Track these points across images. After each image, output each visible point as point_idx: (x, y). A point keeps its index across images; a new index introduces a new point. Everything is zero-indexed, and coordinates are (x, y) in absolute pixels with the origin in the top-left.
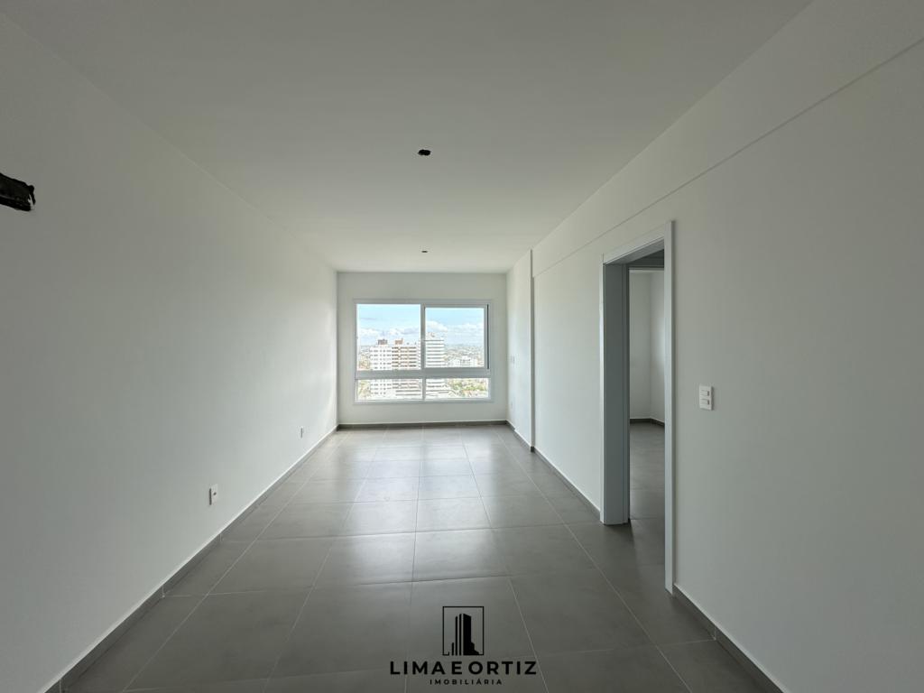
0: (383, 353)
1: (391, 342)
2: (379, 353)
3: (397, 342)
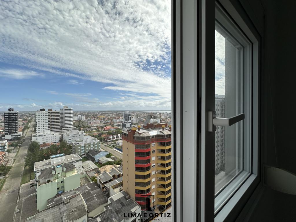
0: (43, 115)
1: (47, 110)
2: (41, 115)
3: (49, 110)
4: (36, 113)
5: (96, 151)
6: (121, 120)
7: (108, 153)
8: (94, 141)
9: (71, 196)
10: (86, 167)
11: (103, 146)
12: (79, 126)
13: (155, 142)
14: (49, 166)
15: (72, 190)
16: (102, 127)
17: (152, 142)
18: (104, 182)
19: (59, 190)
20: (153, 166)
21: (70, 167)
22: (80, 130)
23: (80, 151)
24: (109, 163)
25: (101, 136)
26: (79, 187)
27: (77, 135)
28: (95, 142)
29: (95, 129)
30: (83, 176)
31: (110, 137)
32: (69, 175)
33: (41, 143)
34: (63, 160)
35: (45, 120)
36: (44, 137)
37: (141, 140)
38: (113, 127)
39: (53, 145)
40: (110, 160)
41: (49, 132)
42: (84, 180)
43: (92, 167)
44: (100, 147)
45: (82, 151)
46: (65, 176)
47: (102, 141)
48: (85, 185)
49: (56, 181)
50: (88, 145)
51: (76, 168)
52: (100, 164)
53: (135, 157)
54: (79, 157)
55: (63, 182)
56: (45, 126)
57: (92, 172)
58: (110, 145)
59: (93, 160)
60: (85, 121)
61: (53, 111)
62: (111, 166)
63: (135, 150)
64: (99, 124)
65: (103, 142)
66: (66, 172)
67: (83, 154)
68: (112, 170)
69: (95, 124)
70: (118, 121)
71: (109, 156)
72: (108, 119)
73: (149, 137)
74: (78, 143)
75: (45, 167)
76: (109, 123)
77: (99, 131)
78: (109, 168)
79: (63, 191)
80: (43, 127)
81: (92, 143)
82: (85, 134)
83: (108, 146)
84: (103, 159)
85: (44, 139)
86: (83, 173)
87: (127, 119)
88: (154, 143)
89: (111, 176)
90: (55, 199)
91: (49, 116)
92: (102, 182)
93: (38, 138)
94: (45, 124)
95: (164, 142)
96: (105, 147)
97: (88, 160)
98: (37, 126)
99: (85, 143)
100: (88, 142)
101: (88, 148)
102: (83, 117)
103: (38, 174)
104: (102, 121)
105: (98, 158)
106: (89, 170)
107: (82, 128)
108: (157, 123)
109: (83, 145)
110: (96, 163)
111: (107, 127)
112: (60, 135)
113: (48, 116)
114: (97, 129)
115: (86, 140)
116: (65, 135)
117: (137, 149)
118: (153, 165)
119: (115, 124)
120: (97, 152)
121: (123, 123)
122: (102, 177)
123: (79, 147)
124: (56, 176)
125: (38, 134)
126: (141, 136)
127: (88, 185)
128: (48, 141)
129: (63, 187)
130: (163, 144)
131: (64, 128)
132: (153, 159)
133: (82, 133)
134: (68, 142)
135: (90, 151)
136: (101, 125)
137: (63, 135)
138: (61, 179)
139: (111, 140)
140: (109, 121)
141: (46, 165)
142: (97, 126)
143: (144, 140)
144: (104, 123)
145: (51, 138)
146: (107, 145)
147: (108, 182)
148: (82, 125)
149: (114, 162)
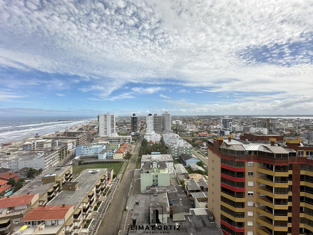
1: (153, 115)
3: (155, 115)
4: (147, 117)
5: (187, 155)
6: (218, 126)
7: (199, 161)
8: (186, 145)
9: (162, 191)
10: (177, 169)
11: (196, 152)
12: (176, 130)
13: (254, 161)
14: (149, 160)
15: (164, 186)
16: (197, 133)
17: (249, 160)
18: (191, 190)
19: (154, 182)
20: (249, 194)
21: (162, 165)
22: (177, 133)
23: (174, 153)
24: (199, 172)
25: (194, 142)
26: (169, 186)
27: (173, 138)
28: (187, 147)
29: (190, 133)
30: (174, 176)
31: (203, 144)
32: (162, 171)
33: (149, 141)
34: (160, 158)
35: (151, 123)
36: (151, 136)
37: (229, 154)
38: (209, 133)
39: (156, 143)
40: (201, 168)
41: (153, 132)
42: (175, 181)
43: (183, 171)
44: (192, 153)
45: (176, 153)
46: (159, 172)
47: (195, 147)
48: (173, 186)
49: (152, 174)
50: (181, 149)
51: (167, 167)
52: (190, 170)
53: (221, 174)
54: (171, 158)
55: (157, 176)
56: (151, 127)
57: (182, 176)
58: (203, 153)
59: (185, 164)
60: (181, 126)
61: (157, 115)
62: (200, 175)
63: (222, 165)
64: (194, 129)
65: (197, 148)
66: (160, 168)
67: (177, 156)
68: (201, 181)
69: (191, 128)
70: (215, 127)
71: (200, 164)
72: (205, 124)
73: (243, 152)
74: (172, 145)
75: (147, 160)
76: (205, 129)
77: (193, 136)
78: (198, 176)
79: (157, 185)
80: (150, 129)
81: (184, 148)
82: (179, 137)
83: (201, 154)
84: (194, 166)
85: (151, 138)
86: (174, 174)
87: (226, 126)
88: (253, 163)
89: (199, 186)
90: (151, 188)
91: (155, 120)
92: (189, 190)
93: (147, 136)
94: (151, 126)
95: (271, 163)
96: (198, 154)
97: (180, 163)
98: (147, 127)
99: (179, 146)
100: (181, 146)
101: (181, 152)
102: (180, 121)
103: (142, 164)
104: (198, 126)
105: (189, 164)
106: (179, 173)
107: (179, 131)
108: (262, 133)
109: (176, 148)
110: (187, 168)
111: (202, 133)
112: (161, 136)
113: (153, 120)
114: (192, 134)
115: (180, 144)
116: (164, 136)
117: (223, 164)
118: (249, 192)
119: (211, 131)
120: (189, 157)
121: (221, 130)
122: (189, 184)
123: (173, 149)
124: (152, 170)
125: (147, 134)
126: (230, 148)
127: (176, 187)
128: (153, 139)
129: (157, 181)
130: (270, 166)
131: (164, 130)
132: (250, 184)
133: (177, 136)
134: (166, 143)
135: (183, 155)
136: (196, 131)
137: (163, 136)
138: (155, 174)
139: (205, 147)
140: (205, 127)
141: (149, 158)
142: (192, 131)
143: (234, 155)
144: (200, 129)
145: (155, 138)
146: (200, 151)
147: (195, 192)
148: (178, 129)
149: (205, 172)
